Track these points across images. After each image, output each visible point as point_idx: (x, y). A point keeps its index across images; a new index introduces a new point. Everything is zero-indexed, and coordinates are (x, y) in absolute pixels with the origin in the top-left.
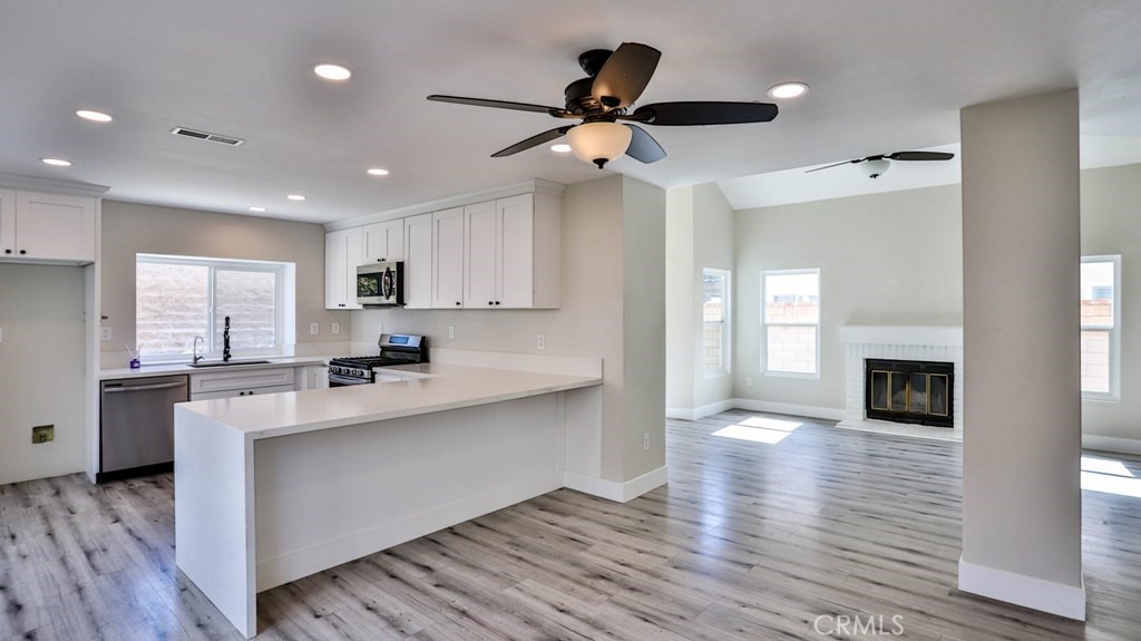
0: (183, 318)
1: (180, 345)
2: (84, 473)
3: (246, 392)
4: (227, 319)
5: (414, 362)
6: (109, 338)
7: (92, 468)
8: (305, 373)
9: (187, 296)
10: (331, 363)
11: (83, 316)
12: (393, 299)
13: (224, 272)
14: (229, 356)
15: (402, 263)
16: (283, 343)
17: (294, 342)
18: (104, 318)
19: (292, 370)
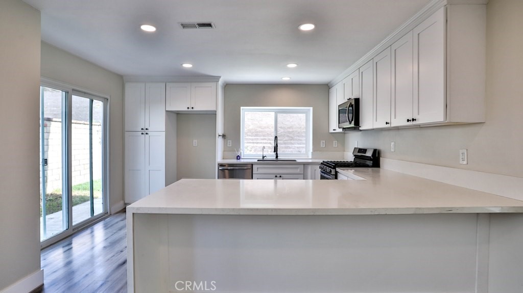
3: (278, 175)
4: (276, 137)
6: (231, 145)
10: (321, 164)
12: (352, 125)
13: (282, 115)
14: (278, 157)
15: (358, 99)
17: (311, 151)
19: (303, 166)
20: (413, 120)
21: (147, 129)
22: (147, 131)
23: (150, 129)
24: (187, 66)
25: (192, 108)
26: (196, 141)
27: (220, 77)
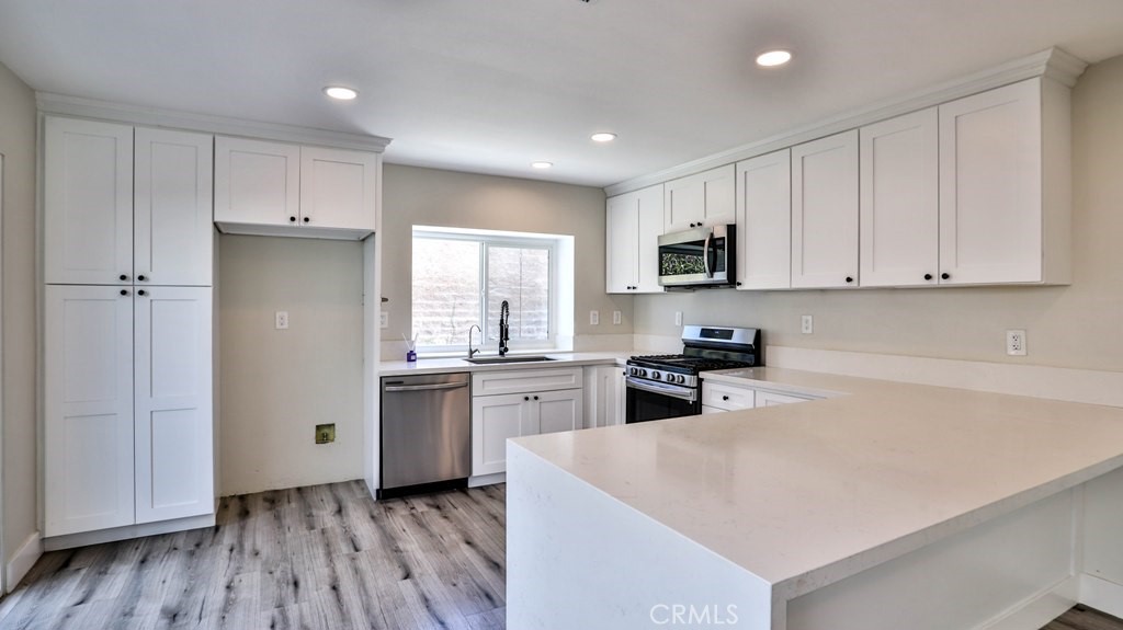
0: (431, 306)
1: (429, 333)
2: (363, 480)
3: (531, 396)
4: (505, 304)
5: (746, 365)
6: (385, 326)
7: (374, 484)
8: (594, 374)
9: (435, 285)
10: (629, 362)
11: (361, 298)
12: (720, 276)
13: (498, 249)
14: (506, 350)
15: (735, 226)
16: (557, 334)
17: (572, 334)
18: (384, 300)
19: (581, 370)
20: (945, 276)
21: (141, 278)
22: (140, 286)
23: (153, 278)
24: (341, 94)
25: (307, 220)
26: (286, 314)
27: (388, 141)
